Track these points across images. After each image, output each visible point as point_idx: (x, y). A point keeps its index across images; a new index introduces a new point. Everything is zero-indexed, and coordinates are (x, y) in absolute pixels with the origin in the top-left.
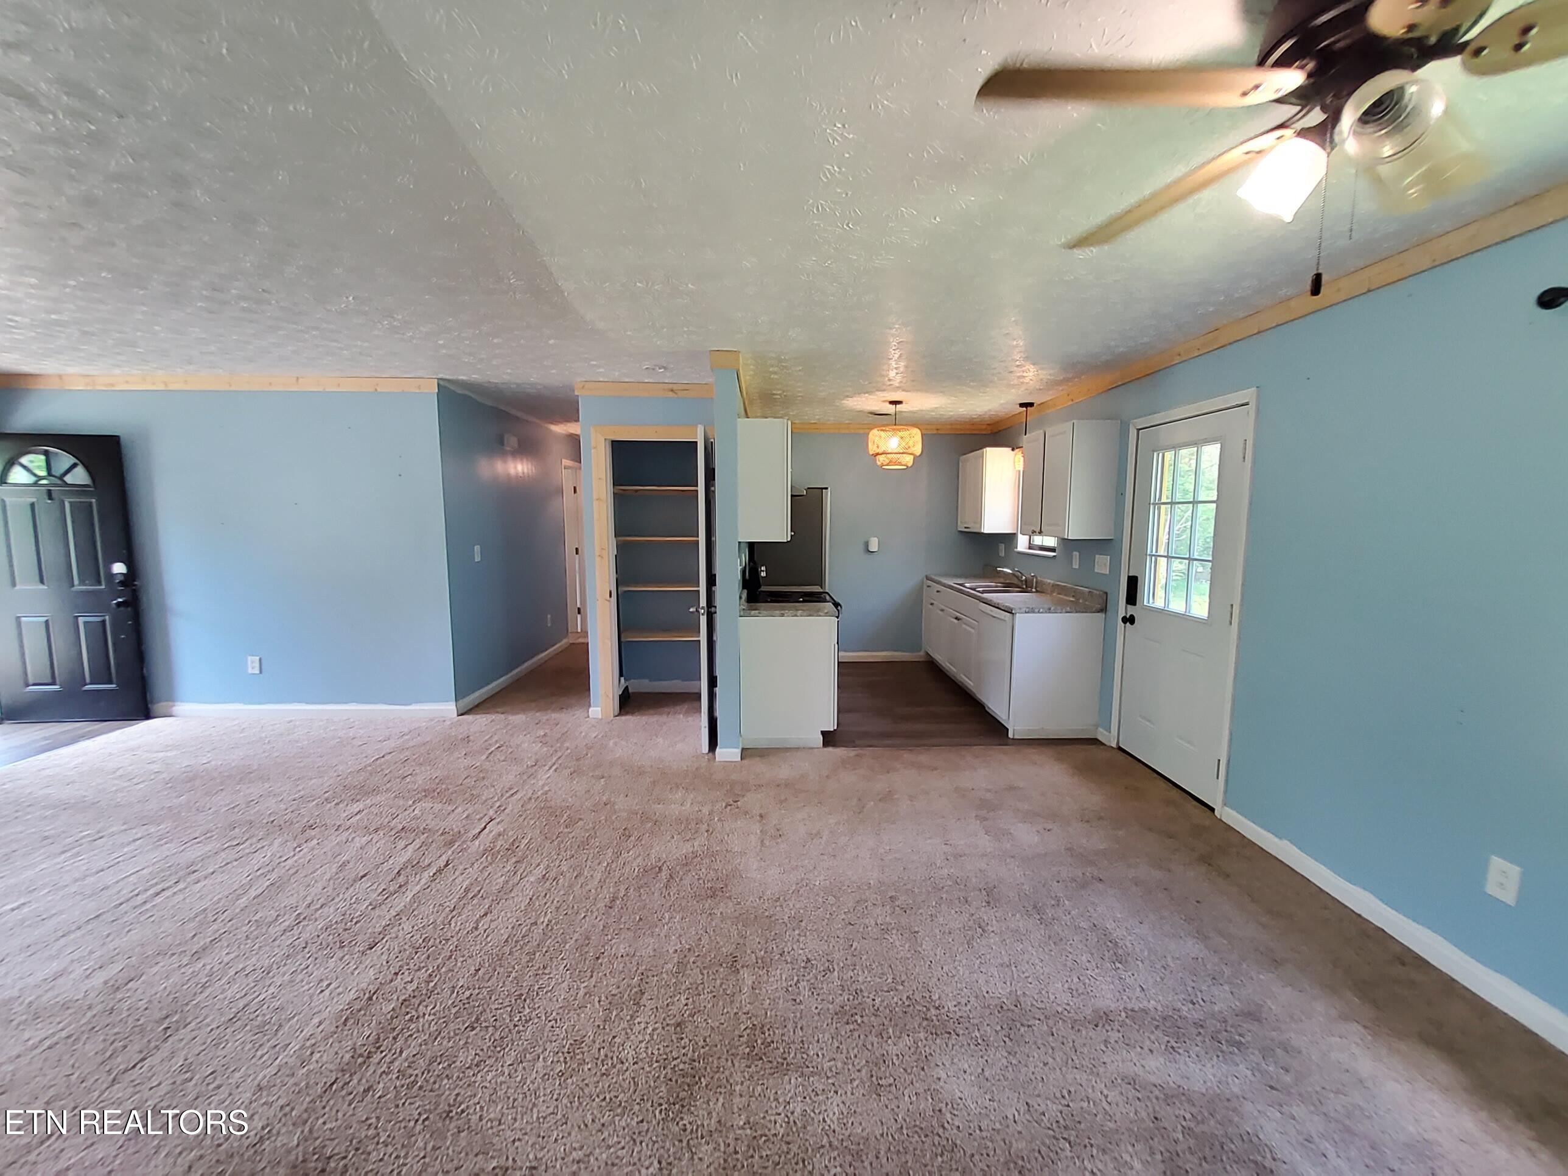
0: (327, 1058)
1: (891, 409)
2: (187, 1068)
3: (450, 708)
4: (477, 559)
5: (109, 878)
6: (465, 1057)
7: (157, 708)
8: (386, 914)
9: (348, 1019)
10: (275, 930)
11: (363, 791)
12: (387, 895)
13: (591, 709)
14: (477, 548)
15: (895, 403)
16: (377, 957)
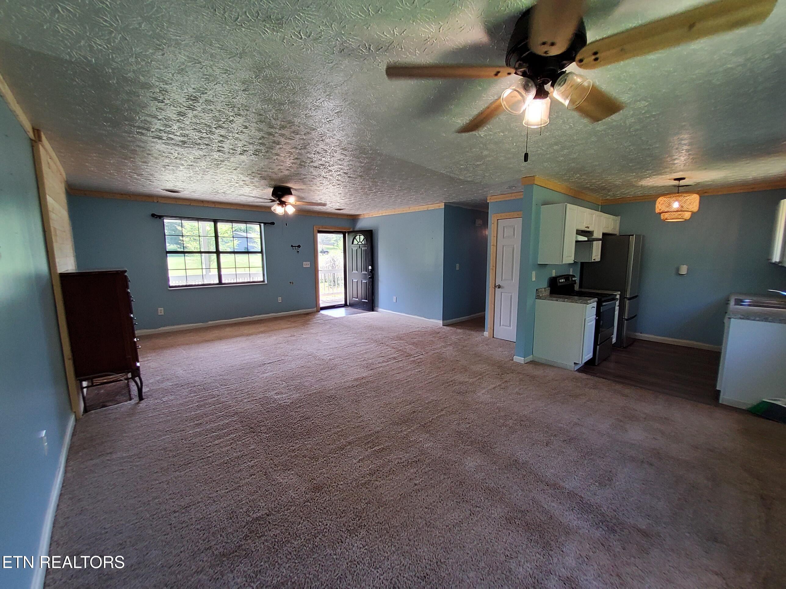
0: (348, 384)
1: (676, 183)
2: (330, 376)
3: (441, 322)
4: (457, 269)
5: (343, 342)
6: (368, 395)
7: (376, 309)
8: (380, 365)
9: (356, 380)
10: (359, 360)
11: (401, 339)
12: (384, 362)
13: (485, 333)
14: (458, 265)
15: (679, 179)
16: (370, 372)
